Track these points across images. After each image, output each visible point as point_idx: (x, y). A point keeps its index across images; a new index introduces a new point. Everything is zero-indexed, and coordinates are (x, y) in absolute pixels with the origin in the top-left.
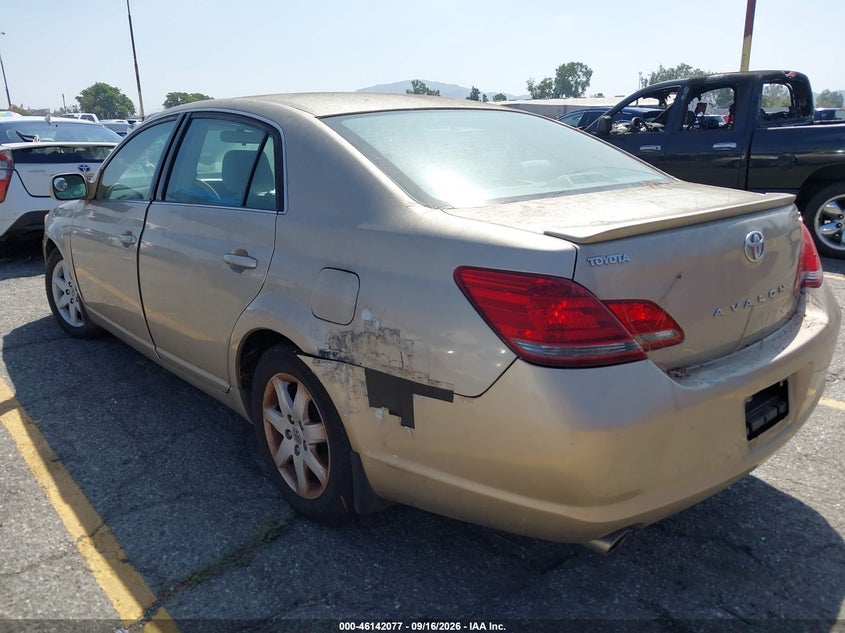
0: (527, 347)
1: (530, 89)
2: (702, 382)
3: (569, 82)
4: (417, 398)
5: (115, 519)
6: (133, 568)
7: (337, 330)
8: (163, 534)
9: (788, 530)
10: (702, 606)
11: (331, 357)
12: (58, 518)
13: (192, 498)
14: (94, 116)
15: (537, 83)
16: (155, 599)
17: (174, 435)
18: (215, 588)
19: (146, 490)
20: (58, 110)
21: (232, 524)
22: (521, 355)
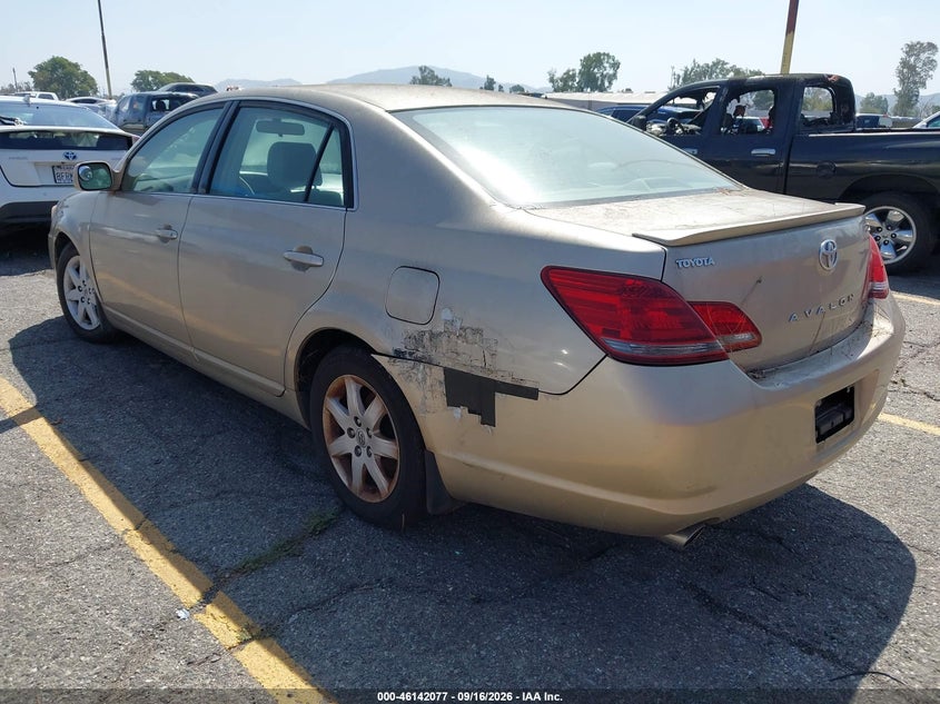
0: (615, 345)
1: (552, 80)
2: (779, 383)
3: (595, 74)
4: (499, 397)
5: (157, 515)
6: (183, 558)
7: (413, 329)
8: (208, 527)
9: (817, 523)
10: (736, 587)
11: (408, 357)
12: (98, 513)
13: (233, 495)
14: (54, 95)
15: (559, 75)
16: (211, 584)
17: (203, 436)
18: (269, 575)
19: (184, 489)
20: (7, 87)
21: (277, 519)
22: (609, 353)
